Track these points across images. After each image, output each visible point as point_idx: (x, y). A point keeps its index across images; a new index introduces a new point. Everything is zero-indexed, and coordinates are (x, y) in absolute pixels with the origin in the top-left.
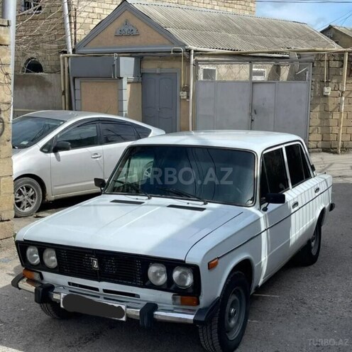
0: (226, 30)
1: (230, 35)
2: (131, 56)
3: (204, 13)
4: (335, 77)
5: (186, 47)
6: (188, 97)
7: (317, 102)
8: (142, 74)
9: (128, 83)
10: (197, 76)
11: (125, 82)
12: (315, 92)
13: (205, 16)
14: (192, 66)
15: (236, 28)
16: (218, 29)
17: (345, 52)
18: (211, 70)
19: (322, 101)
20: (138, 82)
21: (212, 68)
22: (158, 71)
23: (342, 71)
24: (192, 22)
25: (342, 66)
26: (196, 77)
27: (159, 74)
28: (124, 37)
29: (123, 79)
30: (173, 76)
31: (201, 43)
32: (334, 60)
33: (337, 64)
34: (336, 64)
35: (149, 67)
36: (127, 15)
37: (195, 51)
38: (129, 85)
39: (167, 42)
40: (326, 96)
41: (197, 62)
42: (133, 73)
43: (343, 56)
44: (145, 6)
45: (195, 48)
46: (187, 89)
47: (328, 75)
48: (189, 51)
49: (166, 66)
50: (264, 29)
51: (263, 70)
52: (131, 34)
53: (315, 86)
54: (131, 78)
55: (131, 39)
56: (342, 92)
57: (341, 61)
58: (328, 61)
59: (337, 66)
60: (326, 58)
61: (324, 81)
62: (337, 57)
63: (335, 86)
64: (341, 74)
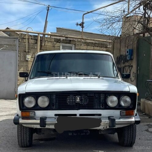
4: (32, 49)
7: (22, 64)
12: (20, 58)
17: (38, 34)
19: (25, 64)
23: (36, 46)
25: (36, 43)
32: (31, 39)
34: (32, 41)
40: (27, 61)
47: (29, 47)
53: (20, 54)
57: (35, 40)
58: (28, 39)
59: (33, 43)
60: (27, 37)
61: (26, 52)
62: (33, 37)
63: (33, 55)
64: (35, 48)
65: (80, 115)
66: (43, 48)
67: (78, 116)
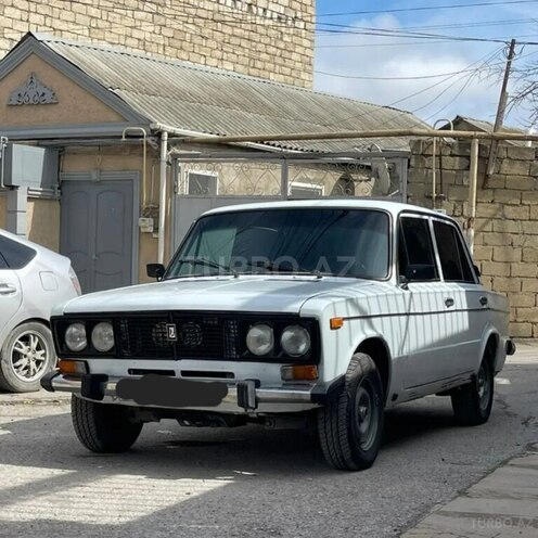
0: (244, 107)
1: (250, 116)
2: (38, 145)
3: (199, 74)
4: (454, 189)
5: (152, 126)
6: (156, 229)
8: (62, 184)
9: (29, 199)
10: (176, 187)
11: (22, 195)
13: (202, 79)
14: (164, 166)
15: (264, 105)
16: (226, 103)
17: (472, 137)
18: (208, 177)
20: (52, 199)
21: (208, 173)
22: (94, 177)
23: (468, 177)
24: (172, 86)
25: (468, 168)
26: (172, 189)
27: (97, 183)
28: (25, 109)
29: (19, 191)
30: (125, 188)
31: (185, 122)
32: (452, 155)
33: (456, 163)
34: (452, 163)
35: (78, 168)
36: (33, 64)
37: (170, 135)
38: (32, 204)
39: (113, 117)
41: (175, 157)
42: (40, 180)
43: (469, 146)
44: (73, 49)
45: (171, 129)
46: (153, 212)
47: (440, 183)
48: (158, 134)
49: (112, 166)
50: (322, 113)
51: (318, 187)
52: (41, 103)
54: (37, 188)
55: (42, 112)
56: (470, 219)
57: (464, 159)
58: (440, 156)
59: (457, 167)
60: (435, 150)
61: (431, 197)
62: (457, 149)
63: (455, 208)
64: (465, 183)
65: (184, 373)
66: (491, 184)
67: (178, 375)
